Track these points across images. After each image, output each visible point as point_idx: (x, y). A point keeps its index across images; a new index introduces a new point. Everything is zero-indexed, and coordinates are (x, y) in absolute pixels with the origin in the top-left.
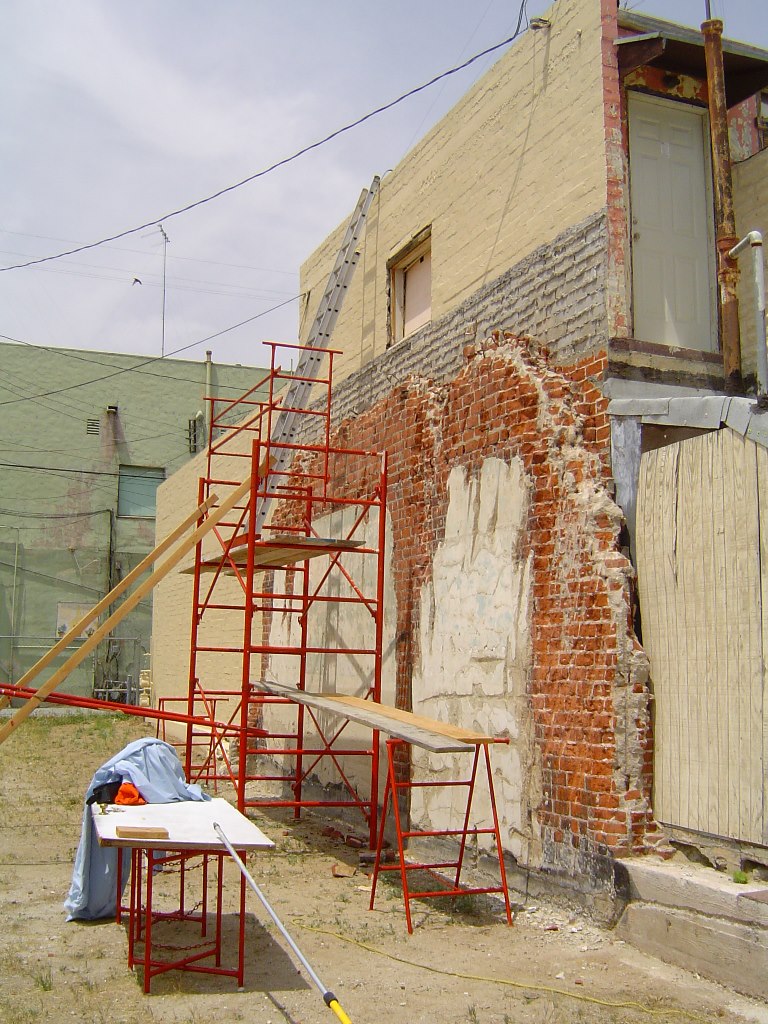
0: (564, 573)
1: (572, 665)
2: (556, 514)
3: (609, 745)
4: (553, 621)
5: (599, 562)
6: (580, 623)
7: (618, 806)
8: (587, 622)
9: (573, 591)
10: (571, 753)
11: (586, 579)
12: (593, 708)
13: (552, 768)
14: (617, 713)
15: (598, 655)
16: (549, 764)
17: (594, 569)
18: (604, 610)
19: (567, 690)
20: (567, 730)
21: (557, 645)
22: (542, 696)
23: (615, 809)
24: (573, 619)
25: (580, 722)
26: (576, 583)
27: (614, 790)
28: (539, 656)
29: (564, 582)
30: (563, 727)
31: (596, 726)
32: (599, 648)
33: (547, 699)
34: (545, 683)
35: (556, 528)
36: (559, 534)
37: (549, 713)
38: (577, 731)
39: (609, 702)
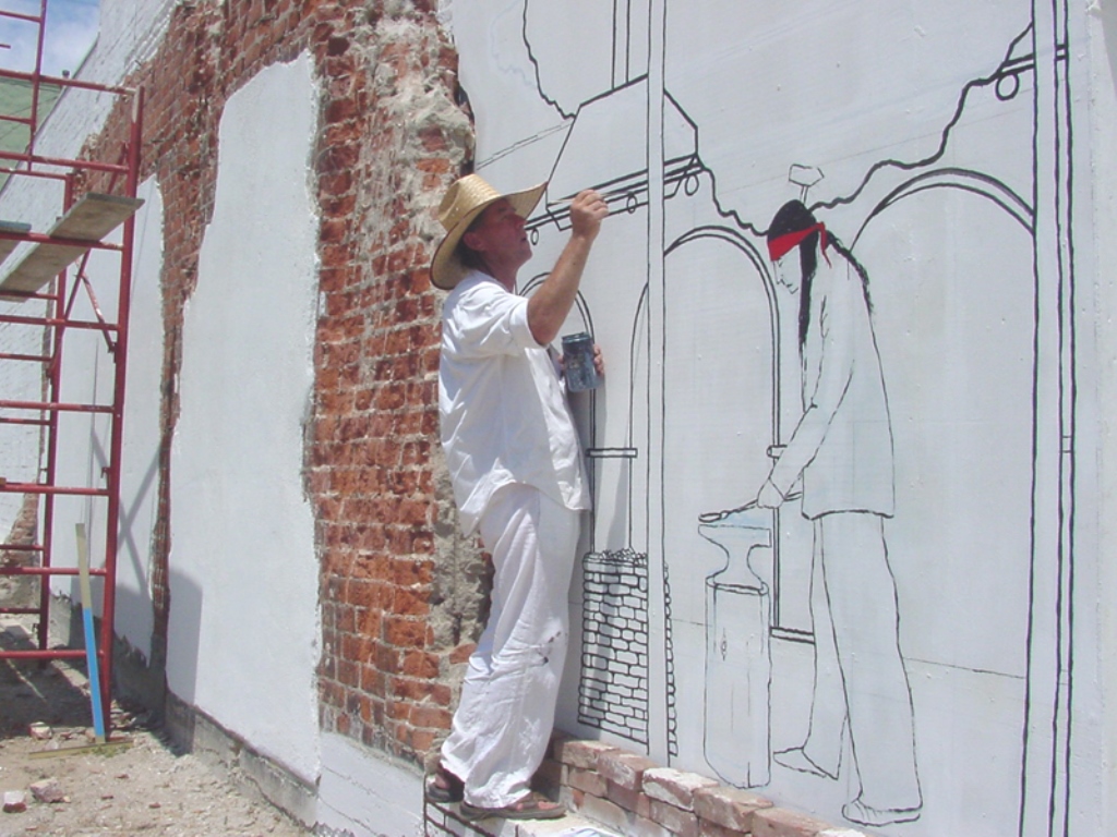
0: (368, 243)
1: (372, 410)
2: (361, 140)
3: (424, 557)
4: (349, 333)
5: (421, 210)
6: (388, 329)
7: (436, 675)
8: (397, 327)
9: (379, 272)
10: (364, 572)
11: (399, 246)
12: (400, 487)
13: (335, 599)
14: (439, 496)
15: (411, 386)
16: (332, 592)
17: (411, 225)
18: (424, 298)
19: (363, 454)
20: (361, 529)
21: (353, 375)
22: (325, 468)
23: (432, 681)
24: (377, 326)
25: (380, 514)
26: (384, 257)
27: (431, 642)
28: (324, 397)
29: (366, 259)
30: (355, 525)
31: (403, 522)
32: (413, 372)
33: (333, 474)
34: (332, 446)
35: (360, 165)
36: (363, 174)
37: (337, 499)
38: (374, 531)
39: (427, 475)
